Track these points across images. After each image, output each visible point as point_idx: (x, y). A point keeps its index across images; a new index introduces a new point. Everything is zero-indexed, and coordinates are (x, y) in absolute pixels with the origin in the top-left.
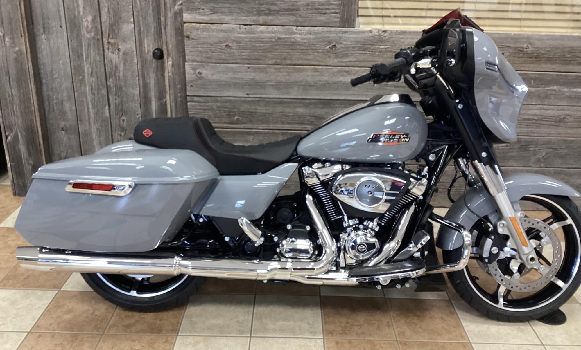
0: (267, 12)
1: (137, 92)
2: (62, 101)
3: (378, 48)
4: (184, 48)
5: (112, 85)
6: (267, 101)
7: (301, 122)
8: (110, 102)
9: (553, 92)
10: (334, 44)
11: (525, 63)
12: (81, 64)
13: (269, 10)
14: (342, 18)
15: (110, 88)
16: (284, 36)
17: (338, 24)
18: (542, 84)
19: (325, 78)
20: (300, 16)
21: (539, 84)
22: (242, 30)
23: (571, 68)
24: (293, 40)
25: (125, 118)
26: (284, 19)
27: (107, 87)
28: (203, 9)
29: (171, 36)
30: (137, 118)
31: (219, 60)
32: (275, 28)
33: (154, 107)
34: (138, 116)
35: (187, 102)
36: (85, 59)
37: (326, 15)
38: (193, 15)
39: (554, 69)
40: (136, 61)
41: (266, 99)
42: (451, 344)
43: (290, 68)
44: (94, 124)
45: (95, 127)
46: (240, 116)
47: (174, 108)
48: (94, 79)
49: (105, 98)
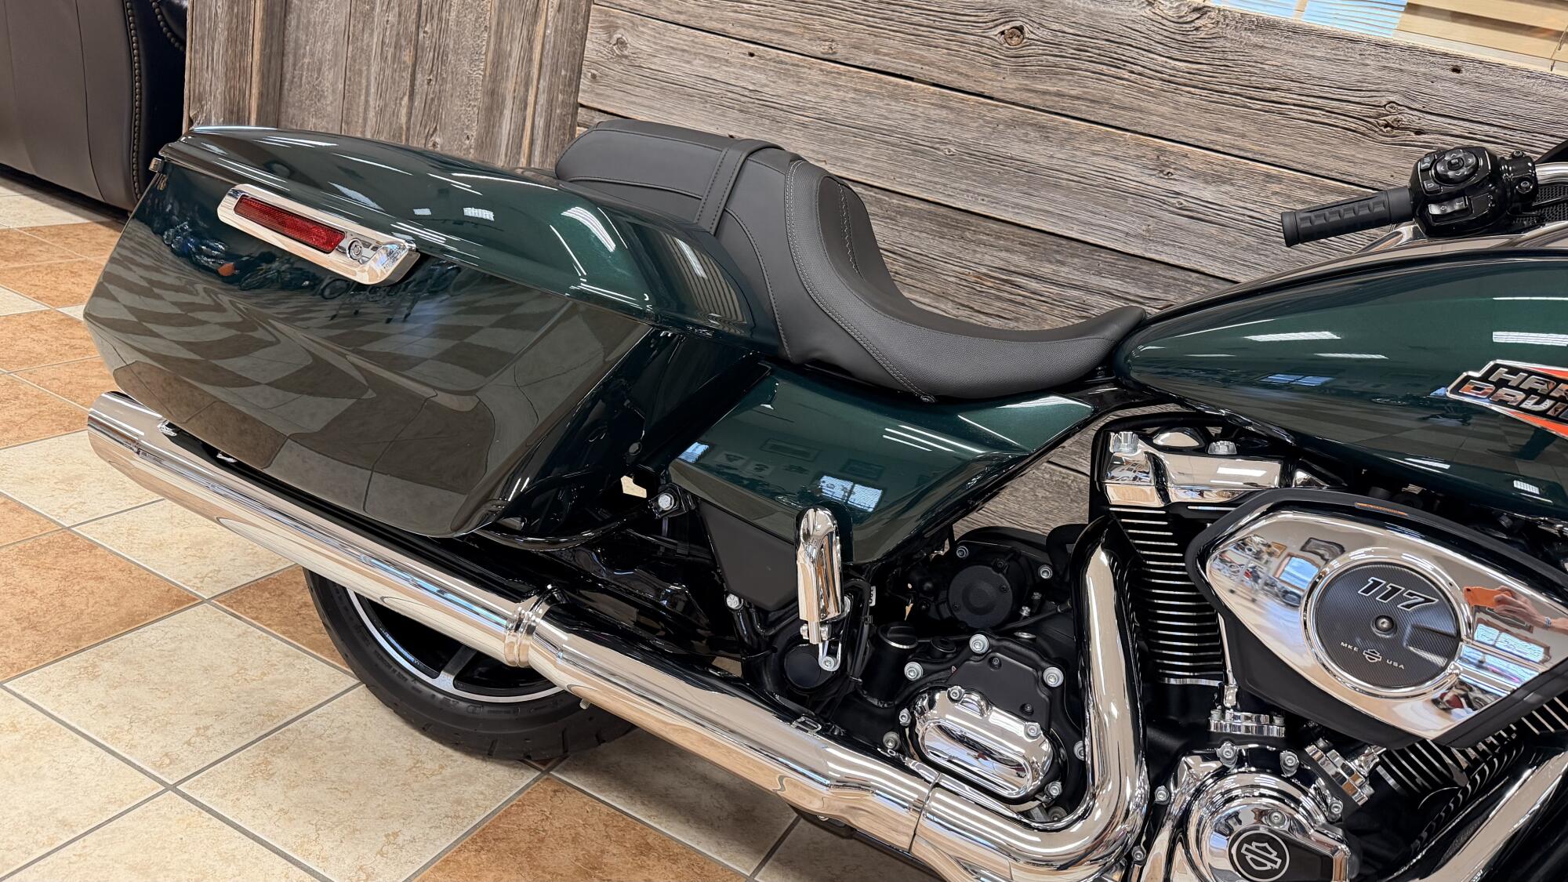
2: (321, 64)
3: (1165, 65)
5: (427, 44)
8: (416, 89)
10: (1018, 24)
15: (423, 46)
25: (438, 140)
30: (465, 147)
33: (506, 127)
34: (467, 142)
35: (574, 125)
47: (541, 133)
48: (392, 17)
49: (407, 75)
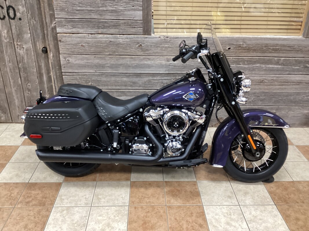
0: (103, 27)
1: (35, 70)
3: (164, 46)
4: (59, 47)
5: (21, 67)
6: (106, 75)
7: (125, 85)
8: (21, 76)
9: (257, 68)
10: (140, 44)
11: (242, 52)
12: (3, 56)
14: (144, 30)
15: (20, 68)
16: (113, 40)
17: (142, 34)
18: (251, 63)
19: (137, 62)
20: (121, 29)
21: (250, 64)
22: (90, 37)
23: (266, 54)
24: (118, 42)
25: (29, 84)
26: (112, 31)
27: (19, 68)
28: (67, 26)
29: (51, 41)
31: (79, 53)
32: (108, 36)
33: (45, 78)
34: (36, 83)
35: (62, 76)
36: (5, 53)
37: (135, 28)
38: (63, 29)
39: (257, 55)
40: (33, 54)
42: (193, 206)
43: (117, 57)
44: (13, 88)
45: (14, 90)
46: (92, 83)
47: (56, 79)
48: (11, 64)
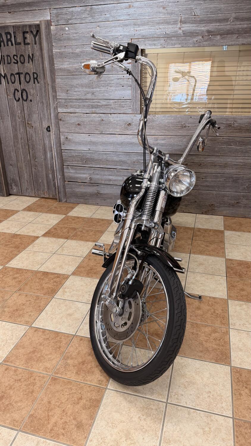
1: (41, 148)
2: (10, 152)
4: (59, 125)
5: (30, 144)
7: (115, 164)
8: (30, 152)
10: (129, 123)
11: (233, 132)
12: (17, 135)
13: (97, 105)
14: (133, 109)
16: (105, 119)
17: (131, 112)
18: (244, 145)
19: (126, 141)
20: (113, 108)
21: (241, 145)
22: (85, 116)
24: (109, 121)
26: (104, 110)
27: (28, 145)
28: (67, 106)
29: (53, 120)
31: (75, 131)
32: (101, 115)
33: (49, 155)
34: (42, 159)
35: (62, 153)
36: (18, 132)
37: (125, 108)
40: (40, 132)
41: (98, 152)
43: (109, 135)
44: (24, 163)
45: (24, 165)
46: (86, 161)
47: (56, 155)
48: (23, 141)
49: (28, 150)
